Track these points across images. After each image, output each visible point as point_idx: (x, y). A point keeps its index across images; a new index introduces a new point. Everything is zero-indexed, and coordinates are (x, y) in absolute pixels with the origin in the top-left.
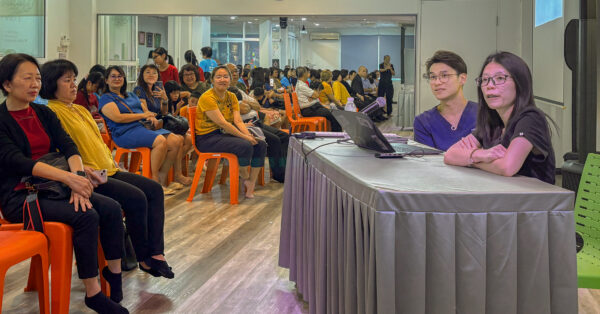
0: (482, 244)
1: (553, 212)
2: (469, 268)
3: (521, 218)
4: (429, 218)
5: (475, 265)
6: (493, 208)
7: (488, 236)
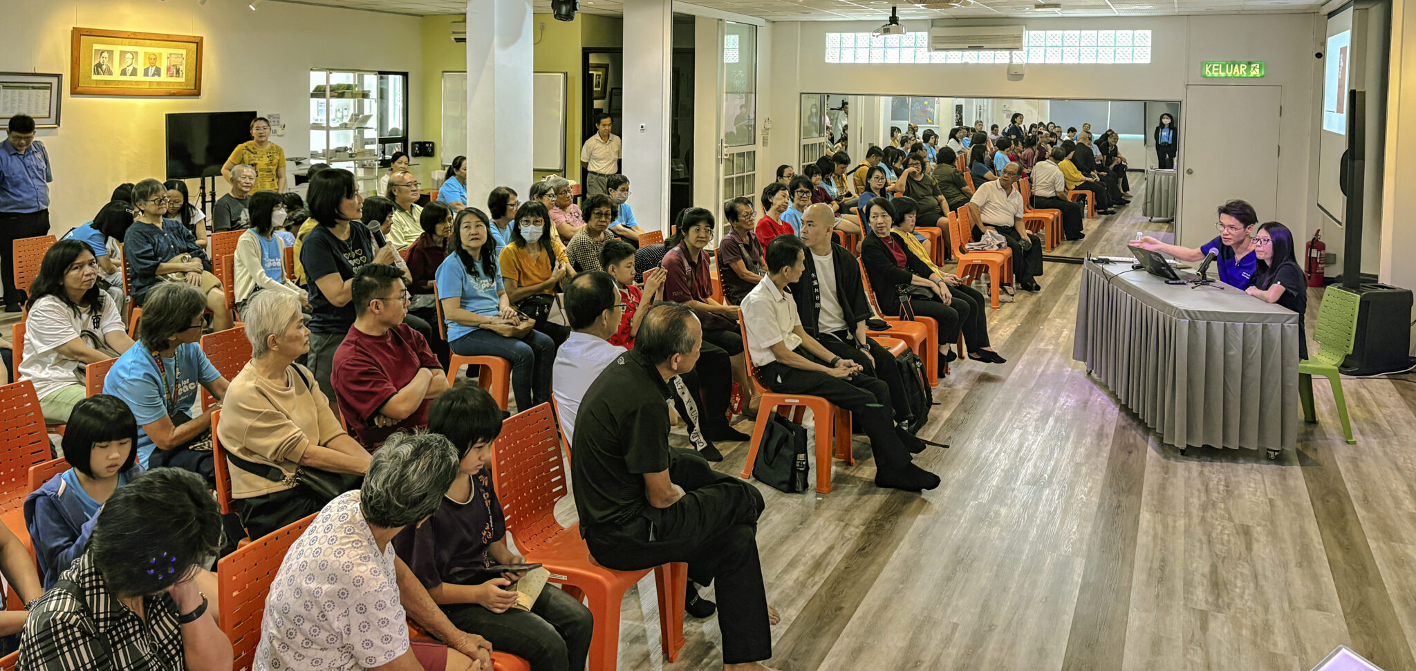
0: (1240, 339)
1: (1285, 324)
2: (1232, 353)
3: (1264, 327)
4: (1208, 324)
5: (1236, 352)
6: (1248, 319)
7: (1244, 335)
